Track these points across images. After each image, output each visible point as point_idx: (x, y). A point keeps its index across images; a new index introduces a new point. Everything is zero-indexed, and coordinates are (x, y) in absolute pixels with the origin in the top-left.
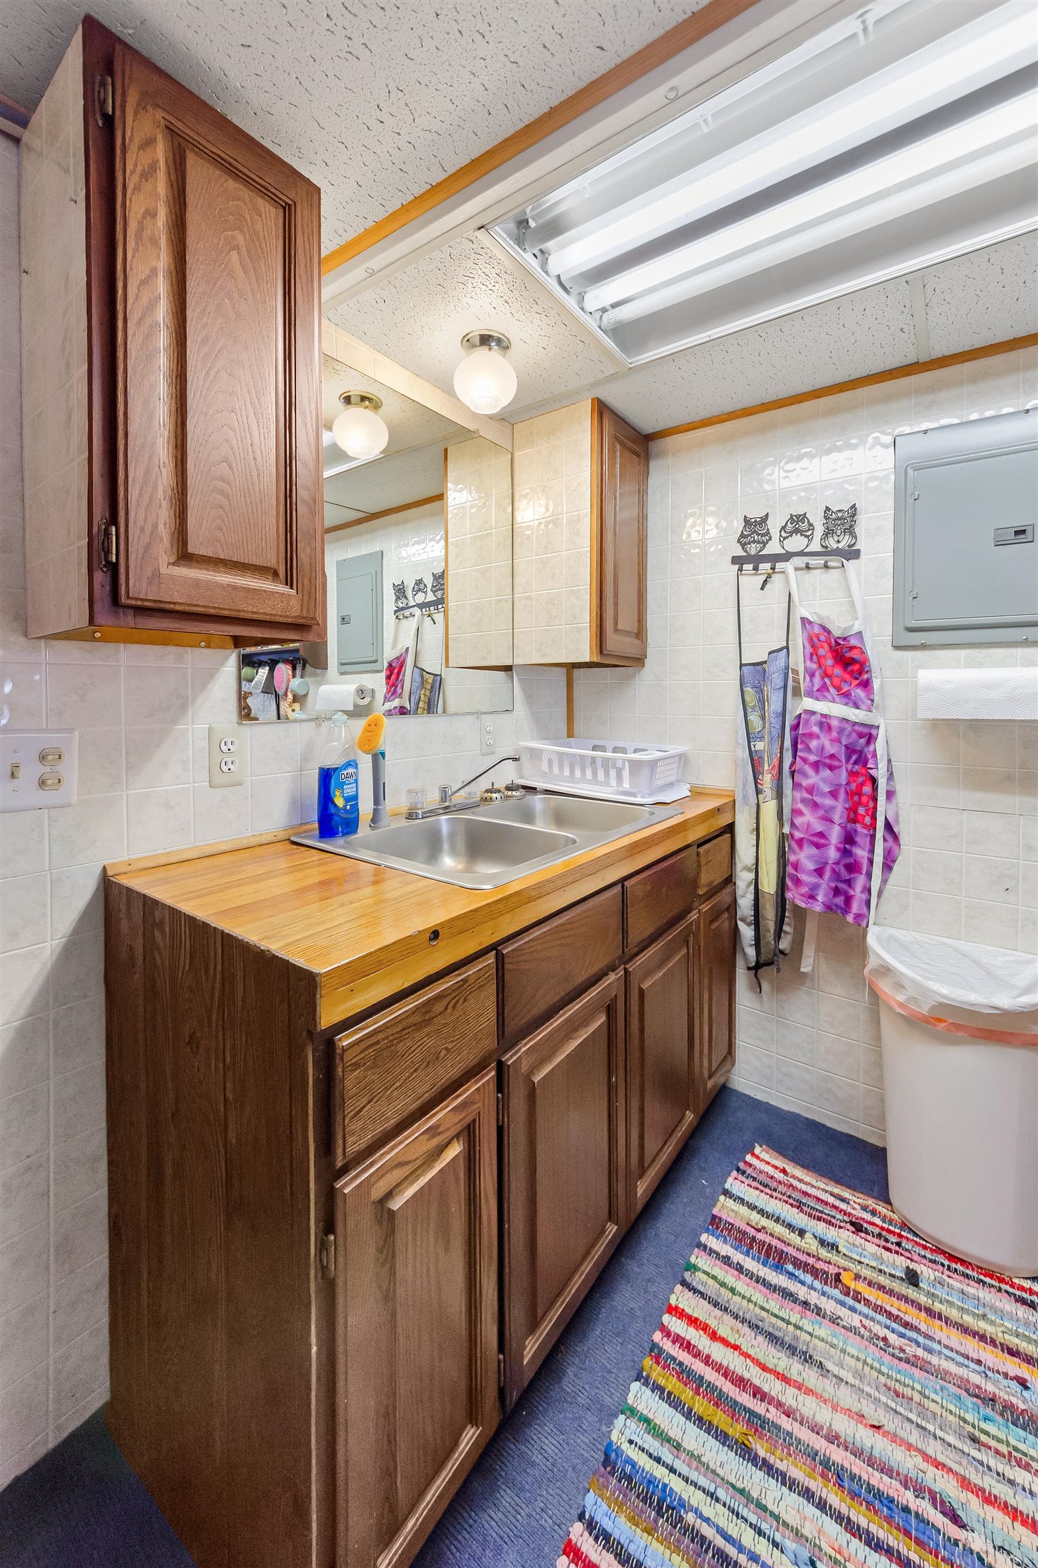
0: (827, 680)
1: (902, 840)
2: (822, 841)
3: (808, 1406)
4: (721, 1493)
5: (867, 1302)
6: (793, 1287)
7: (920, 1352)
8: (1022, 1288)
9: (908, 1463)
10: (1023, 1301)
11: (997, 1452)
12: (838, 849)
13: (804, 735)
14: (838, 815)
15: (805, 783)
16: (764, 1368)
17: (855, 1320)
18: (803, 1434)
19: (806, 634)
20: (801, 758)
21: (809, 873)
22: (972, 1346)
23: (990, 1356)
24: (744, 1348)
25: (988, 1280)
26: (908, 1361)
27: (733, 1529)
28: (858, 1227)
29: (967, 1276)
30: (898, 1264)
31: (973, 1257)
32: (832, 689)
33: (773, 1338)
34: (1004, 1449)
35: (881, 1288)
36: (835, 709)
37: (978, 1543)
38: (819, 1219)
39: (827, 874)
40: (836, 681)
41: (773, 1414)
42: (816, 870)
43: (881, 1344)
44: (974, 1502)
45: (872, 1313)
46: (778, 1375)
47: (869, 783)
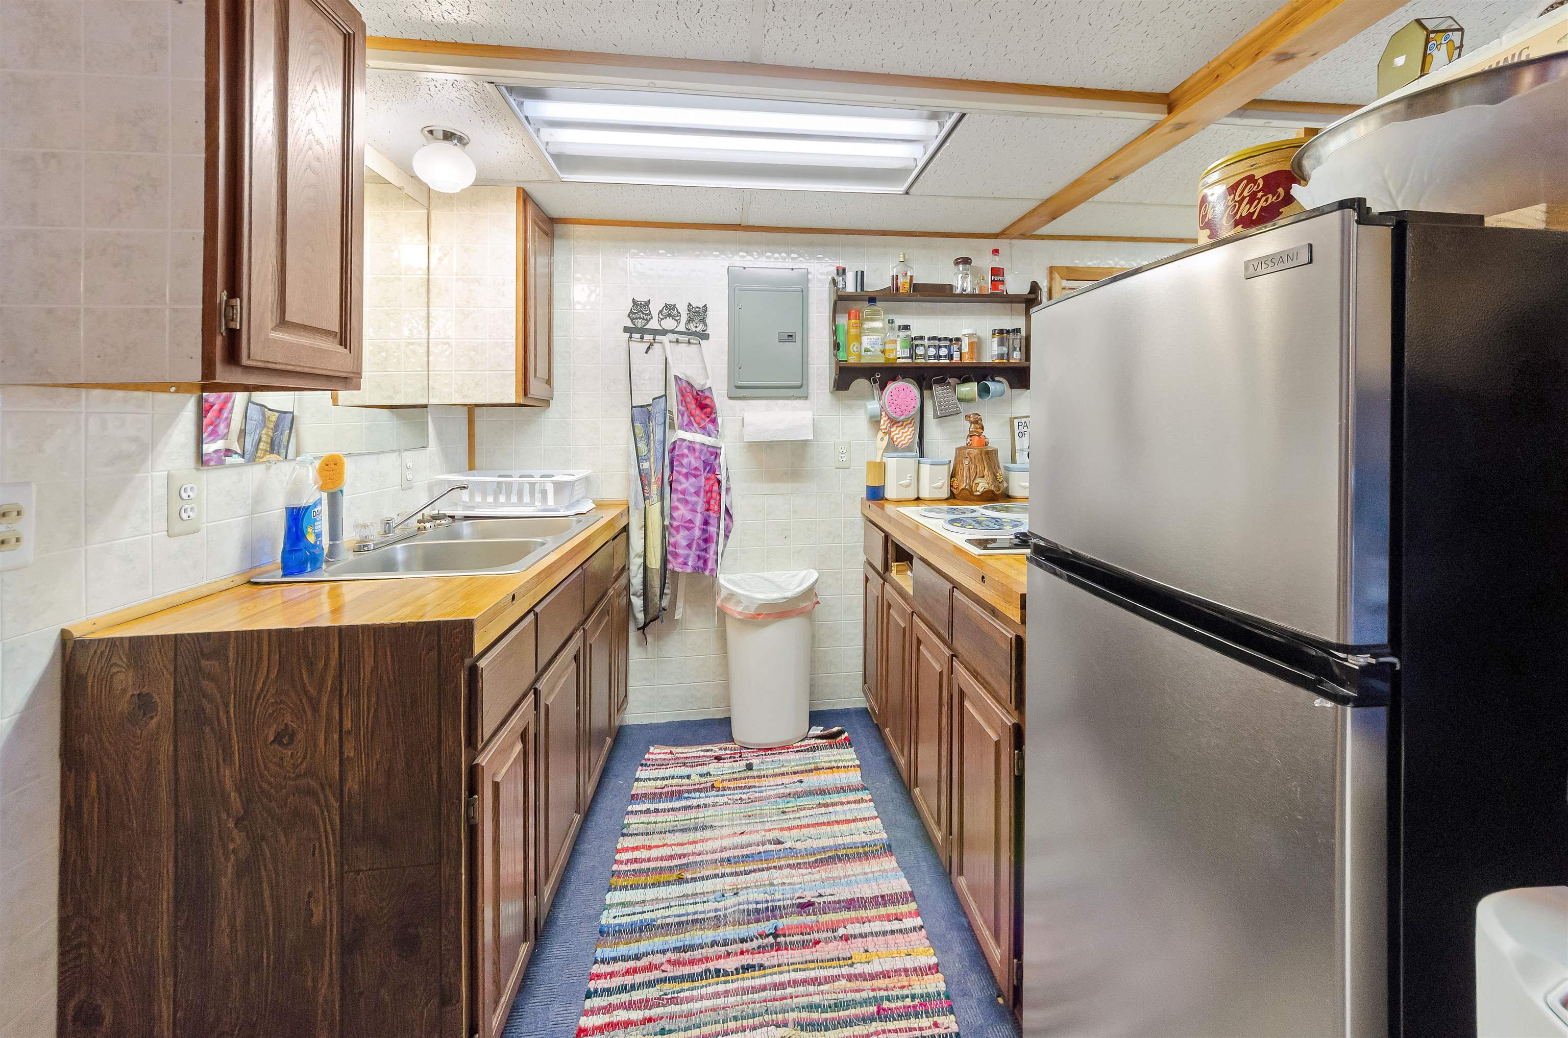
0: (692, 418)
1: (734, 518)
2: (691, 525)
3: (708, 846)
4: (672, 903)
5: (729, 788)
6: (689, 803)
7: (757, 795)
8: (795, 747)
9: (756, 838)
10: (798, 751)
11: (793, 811)
12: (700, 529)
13: (678, 455)
14: (700, 508)
15: (679, 488)
16: (682, 845)
17: (725, 799)
18: (709, 857)
19: (677, 387)
20: (677, 471)
21: (684, 548)
22: (779, 780)
23: (786, 780)
24: (669, 843)
25: (783, 751)
26: (752, 802)
28: (718, 758)
29: (774, 754)
30: (742, 764)
31: (776, 743)
32: (695, 424)
33: (683, 831)
34: (796, 809)
35: (735, 779)
36: (698, 437)
37: (787, 845)
38: (697, 766)
39: (694, 546)
40: (698, 419)
41: (692, 859)
42: (687, 545)
43: (739, 801)
44: (786, 833)
45: (732, 792)
46: (690, 843)
47: (717, 484)
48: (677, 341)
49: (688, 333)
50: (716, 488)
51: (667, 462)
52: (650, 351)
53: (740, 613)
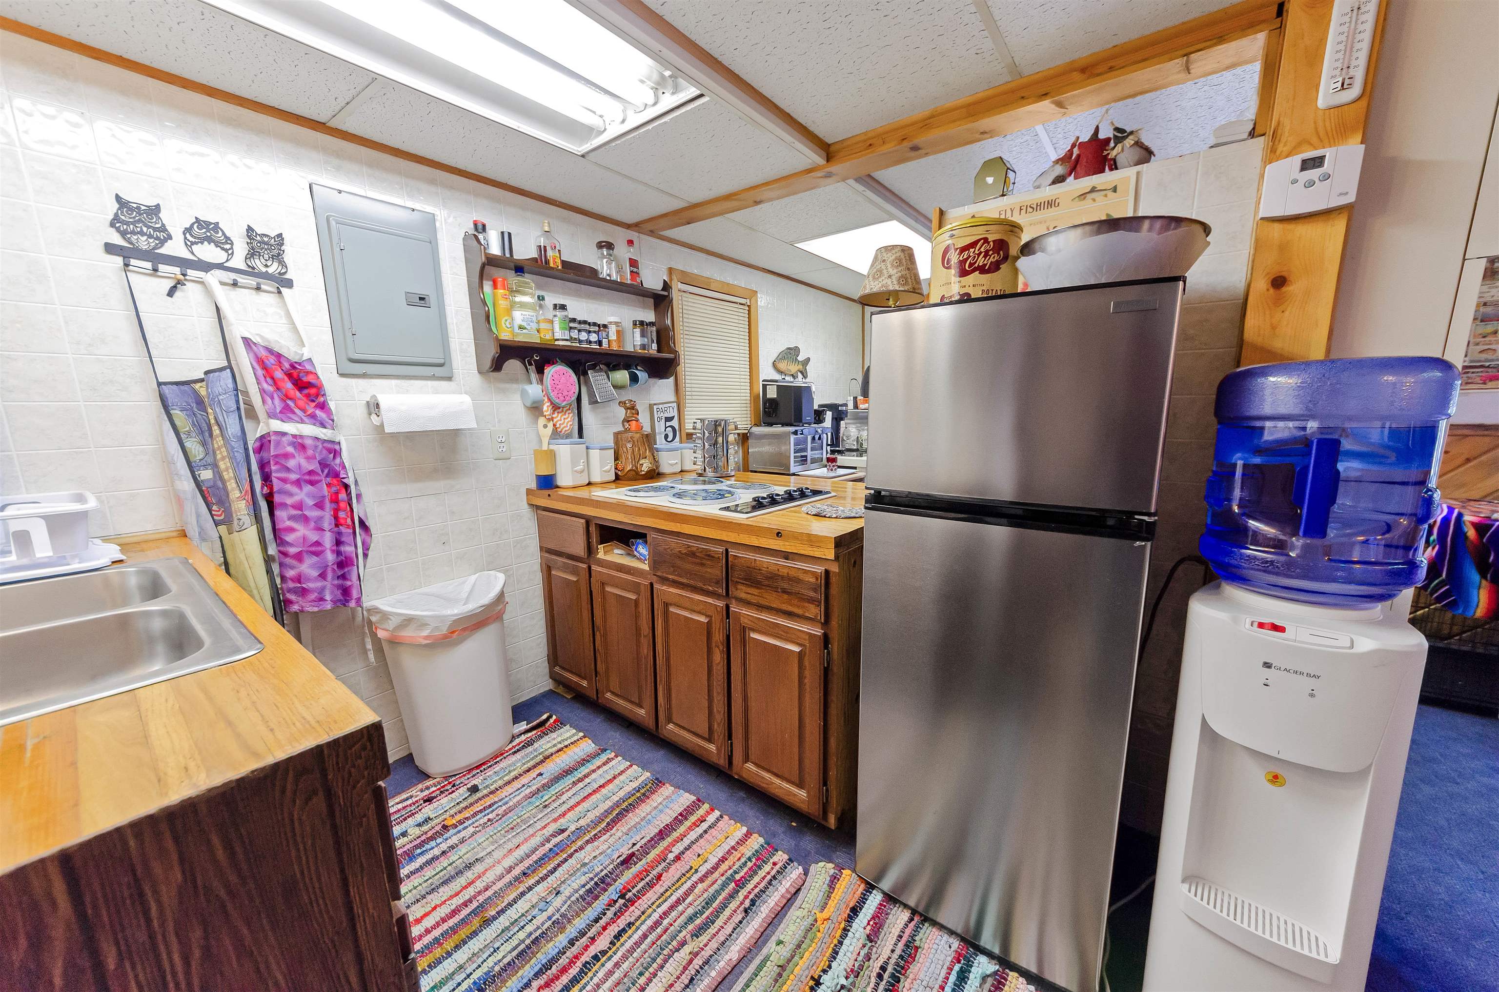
0: (289, 402)
1: (372, 530)
2: (319, 549)
3: (490, 876)
4: (496, 946)
5: (467, 819)
6: (429, 856)
7: (504, 808)
8: (510, 749)
9: (537, 840)
10: (515, 752)
11: (553, 801)
12: (333, 551)
13: (276, 456)
14: (327, 522)
15: (289, 501)
16: (457, 894)
17: (471, 830)
18: (500, 885)
19: (252, 355)
20: (278, 478)
21: (315, 580)
22: (516, 784)
23: (524, 780)
24: (438, 902)
25: (498, 759)
26: (503, 816)
27: (514, 942)
28: (429, 800)
29: (490, 766)
30: (463, 791)
31: (488, 756)
32: (297, 411)
33: (445, 883)
34: (554, 797)
35: (466, 808)
36: (308, 430)
37: (573, 828)
38: (405, 819)
39: (330, 575)
40: (301, 403)
41: (481, 899)
42: (320, 575)
43: (489, 823)
44: (562, 820)
45: (474, 820)
46: (466, 887)
47: (344, 490)
48: (235, 284)
49: (252, 272)
50: (343, 496)
51: (255, 467)
52: (178, 294)
53: (426, 638)
